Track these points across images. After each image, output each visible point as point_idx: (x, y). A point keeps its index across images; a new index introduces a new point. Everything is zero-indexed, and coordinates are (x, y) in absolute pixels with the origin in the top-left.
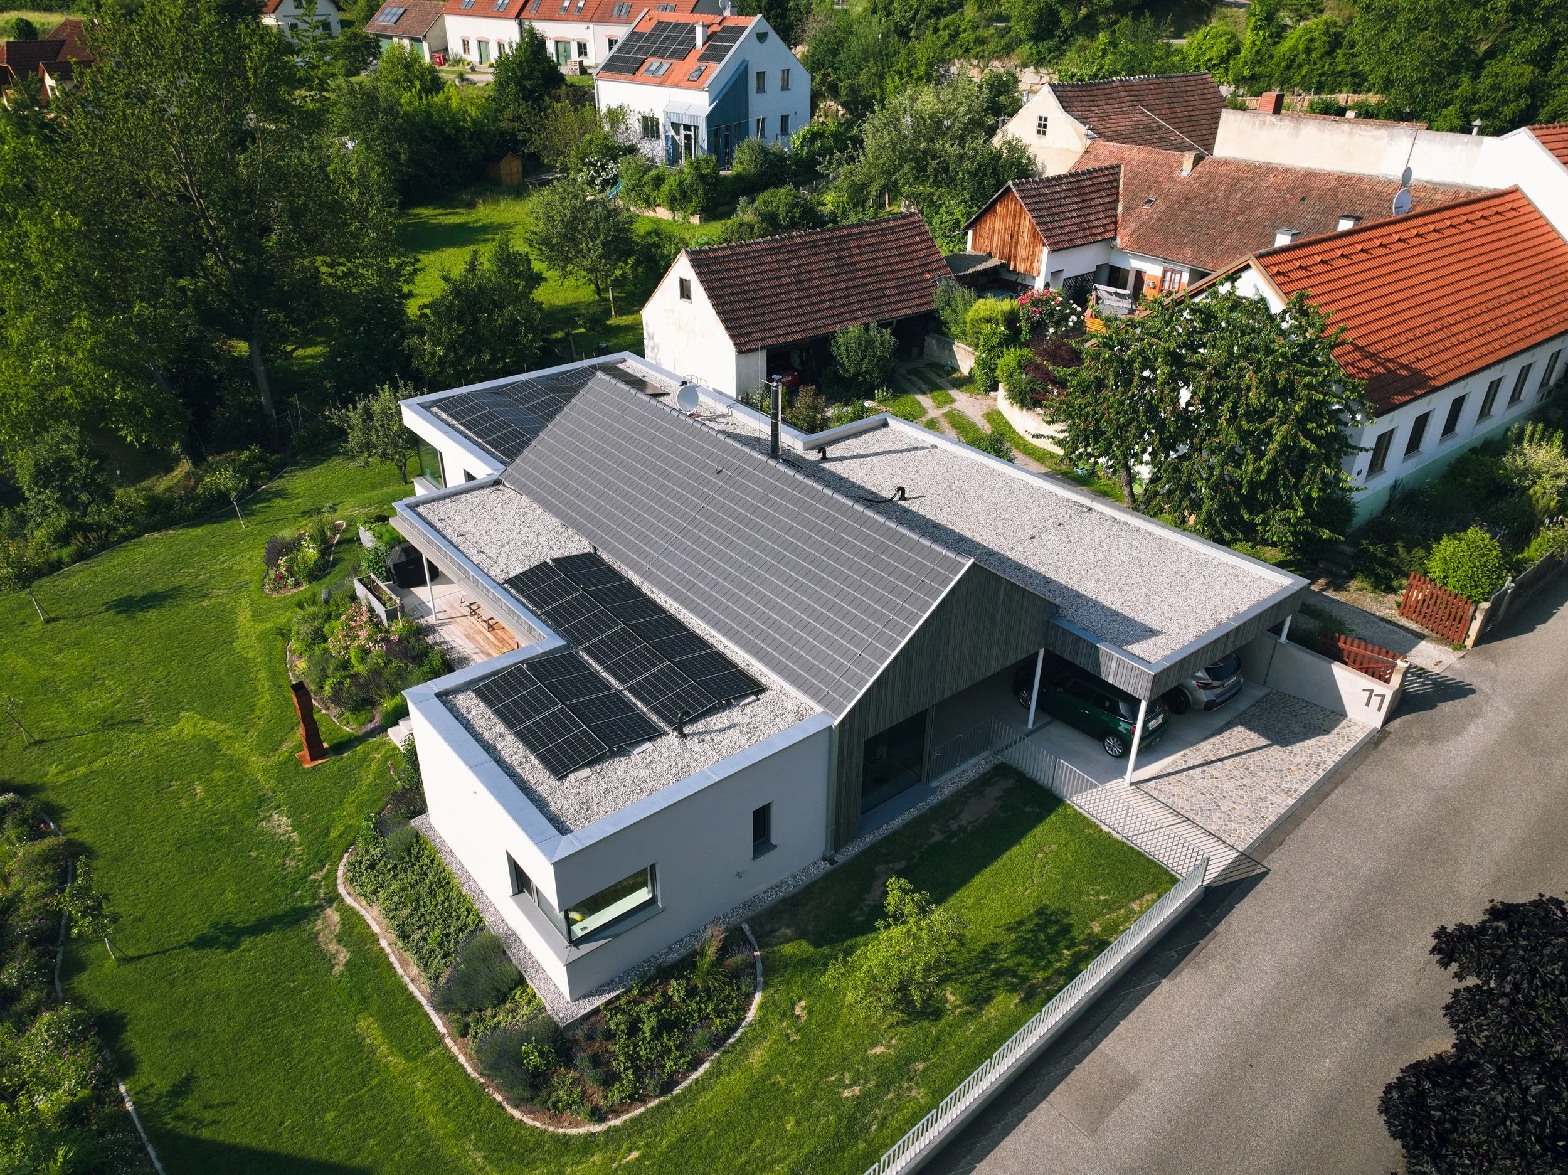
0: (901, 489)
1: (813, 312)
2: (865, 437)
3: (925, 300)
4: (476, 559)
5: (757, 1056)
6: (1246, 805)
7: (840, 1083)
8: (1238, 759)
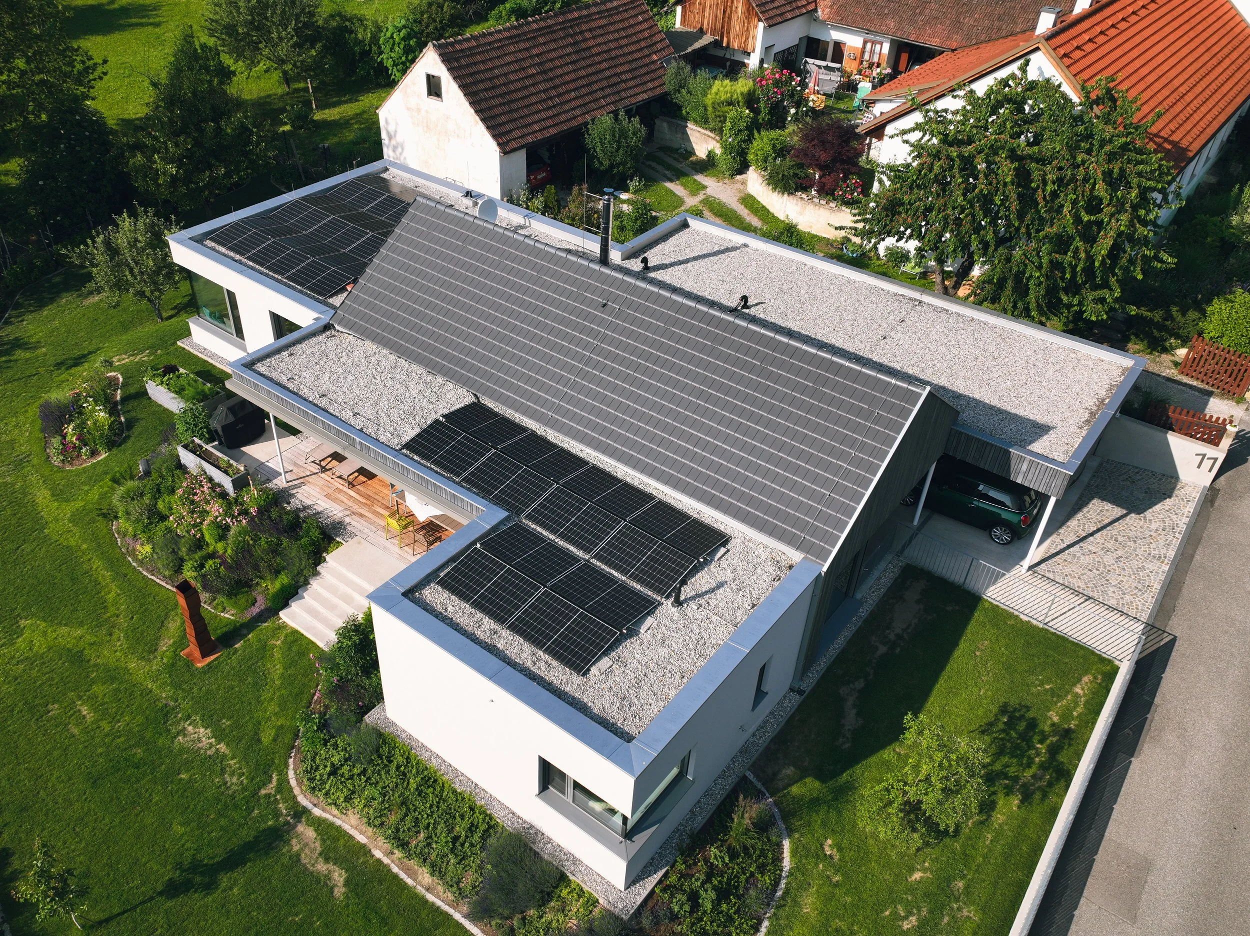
0: (745, 298)
1: (562, 104)
2: (673, 241)
3: (656, 83)
4: (358, 423)
5: (809, 904)
6: (1130, 576)
7: (895, 916)
8: (1104, 532)
